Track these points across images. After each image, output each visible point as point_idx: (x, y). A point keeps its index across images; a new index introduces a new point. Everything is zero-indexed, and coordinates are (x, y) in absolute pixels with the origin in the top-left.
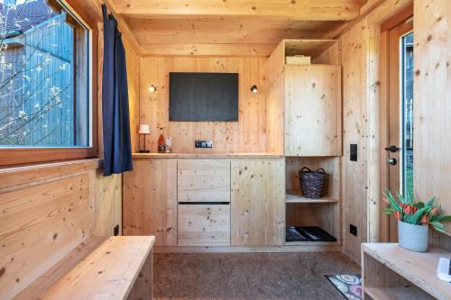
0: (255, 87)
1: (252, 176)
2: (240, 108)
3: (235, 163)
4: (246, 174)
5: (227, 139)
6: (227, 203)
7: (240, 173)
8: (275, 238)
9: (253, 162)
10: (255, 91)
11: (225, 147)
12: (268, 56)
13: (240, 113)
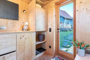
0: (25, 10)
1: (26, 39)
2: (19, 16)
3: (18, 35)
4: (23, 38)
5: (14, 26)
6: (15, 51)
7: (21, 38)
8: (33, 56)
9: (26, 34)
10: (25, 12)
11: (13, 29)
12: (29, 3)
13: (19, 18)
